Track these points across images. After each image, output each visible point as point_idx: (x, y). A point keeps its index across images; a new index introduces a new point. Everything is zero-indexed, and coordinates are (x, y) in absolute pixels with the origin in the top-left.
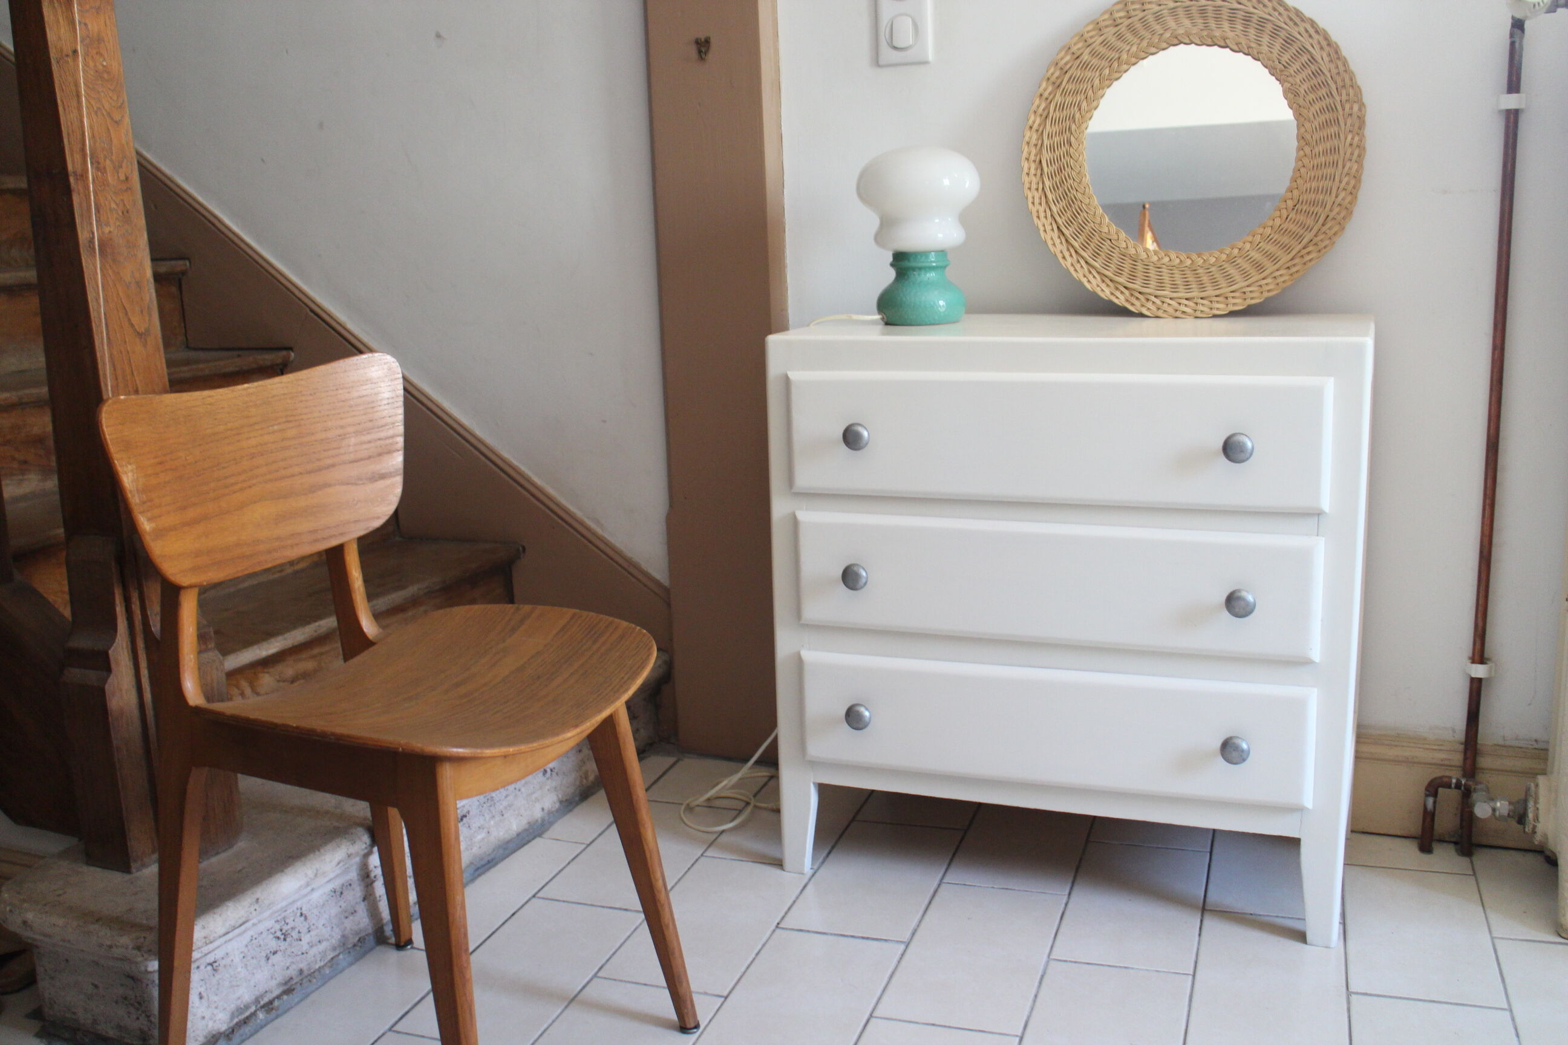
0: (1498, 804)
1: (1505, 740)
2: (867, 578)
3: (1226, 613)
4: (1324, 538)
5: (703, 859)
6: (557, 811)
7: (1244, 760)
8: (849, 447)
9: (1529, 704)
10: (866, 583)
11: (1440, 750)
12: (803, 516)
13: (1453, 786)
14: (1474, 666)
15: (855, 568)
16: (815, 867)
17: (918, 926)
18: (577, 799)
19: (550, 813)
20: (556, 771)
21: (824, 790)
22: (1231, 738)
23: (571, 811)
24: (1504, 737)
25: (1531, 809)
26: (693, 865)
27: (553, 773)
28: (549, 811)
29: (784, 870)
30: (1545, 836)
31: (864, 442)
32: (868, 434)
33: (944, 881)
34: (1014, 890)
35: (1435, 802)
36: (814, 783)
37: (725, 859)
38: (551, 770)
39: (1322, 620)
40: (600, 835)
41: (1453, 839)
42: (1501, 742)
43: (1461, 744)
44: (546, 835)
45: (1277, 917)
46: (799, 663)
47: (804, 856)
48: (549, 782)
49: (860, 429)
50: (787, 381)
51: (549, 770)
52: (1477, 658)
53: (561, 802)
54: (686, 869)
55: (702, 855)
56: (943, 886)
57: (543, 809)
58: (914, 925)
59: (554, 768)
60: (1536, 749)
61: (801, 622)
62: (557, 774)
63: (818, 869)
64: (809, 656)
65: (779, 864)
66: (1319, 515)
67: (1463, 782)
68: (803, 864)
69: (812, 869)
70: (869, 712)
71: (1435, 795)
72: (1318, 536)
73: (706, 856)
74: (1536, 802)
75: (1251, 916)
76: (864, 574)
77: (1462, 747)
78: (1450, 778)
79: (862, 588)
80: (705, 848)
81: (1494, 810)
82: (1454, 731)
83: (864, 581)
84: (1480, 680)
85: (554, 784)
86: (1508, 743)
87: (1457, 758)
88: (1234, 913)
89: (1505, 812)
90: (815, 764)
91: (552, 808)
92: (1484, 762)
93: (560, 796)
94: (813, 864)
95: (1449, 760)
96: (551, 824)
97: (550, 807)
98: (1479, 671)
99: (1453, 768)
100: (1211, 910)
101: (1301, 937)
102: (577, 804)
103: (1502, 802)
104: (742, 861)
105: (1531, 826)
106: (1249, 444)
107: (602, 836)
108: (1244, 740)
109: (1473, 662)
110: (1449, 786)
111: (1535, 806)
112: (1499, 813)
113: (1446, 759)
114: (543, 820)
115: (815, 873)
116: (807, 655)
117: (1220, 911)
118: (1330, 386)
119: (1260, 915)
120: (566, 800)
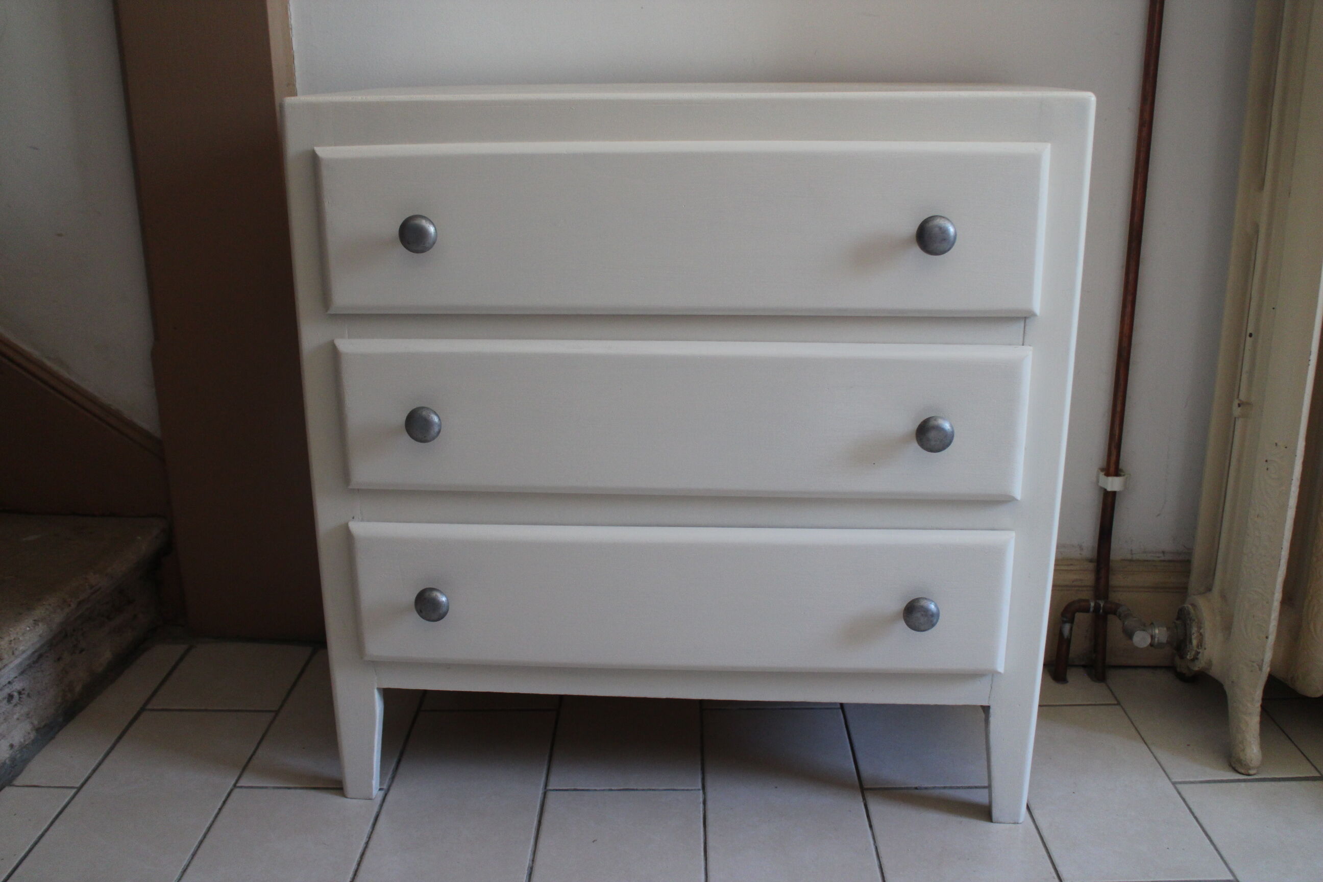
0: (1157, 631)
1: (1132, 554)
2: (440, 425)
3: (915, 445)
4: (1031, 348)
5: (236, 791)
6: (34, 742)
7: (933, 625)
8: (407, 248)
9: (1159, 515)
10: (439, 432)
11: (1071, 570)
12: (348, 345)
13: (1092, 609)
14: (1110, 479)
15: (424, 413)
16: (385, 787)
17: (533, 861)
18: (61, 719)
19: (23, 747)
20: (26, 693)
21: (389, 695)
22: (917, 600)
23: (53, 738)
24: (1131, 550)
25: (1195, 635)
26: (224, 802)
27: (24, 696)
28: (20, 746)
29: (346, 797)
30: (1210, 663)
31: (430, 241)
32: (436, 229)
33: (550, 787)
34: (637, 790)
35: (1071, 629)
36: (379, 689)
37: (266, 788)
38: (20, 693)
39: (1026, 449)
40: (94, 771)
41: (1083, 663)
42: (1129, 557)
43: (1091, 561)
44: (19, 781)
45: (945, 788)
46: (348, 538)
47: (371, 777)
48: (18, 708)
49: (424, 223)
50: (314, 161)
51: (16, 694)
52: (1112, 469)
53: (38, 730)
54: (216, 811)
55: (235, 786)
56: (551, 796)
57: (12, 746)
58: (527, 863)
59: (23, 690)
60: (1164, 561)
61: (350, 487)
62: (29, 695)
63: (388, 789)
64: (359, 528)
65: (337, 787)
66: (1025, 318)
67: (1102, 606)
68: (370, 786)
69: (380, 789)
70: (446, 597)
71: (1072, 621)
72: (1023, 345)
73: (241, 787)
74: (1200, 628)
75: (917, 791)
76: (436, 419)
77: (1091, 566)
78: (1087, 601)
79: (434, 438)
80: (238, 774)
81: (1152, 637)
82: (1081, 548)
83: (436, 429)
84: (1114, 494)
85: (25, 710)
86: (1136, 557)
87: (1088, 578)
88: (896, 789)
89: (1164, 639)
90: (377, 664)
91: (25, 741)
92: (1117, 580)
93: (36, 722)
94: (381, 783)
95: (1081, 580)
96: (25, 762)
97: (22, 740)
98: (1114, 484)
99: (1085, 589)
100: (871, 789)
101: (985, 813)
102: (61, 726)
103: (1160, 628)
104: (289, 788)
105: (1193, 653)
106: (951, 230)
107: (97, 773)
108: (933, 601)
109: (1108, 474)
110: (1086, 610)
111: (1198, 631)
112: (1158, 640)
113: (1076, 580)
114: (13, 759)
115: (386, 795)
116: (358, 528)
117: (880, 789)
118: (1046, 151)
119: (926, 788)
120: (45, 726)
